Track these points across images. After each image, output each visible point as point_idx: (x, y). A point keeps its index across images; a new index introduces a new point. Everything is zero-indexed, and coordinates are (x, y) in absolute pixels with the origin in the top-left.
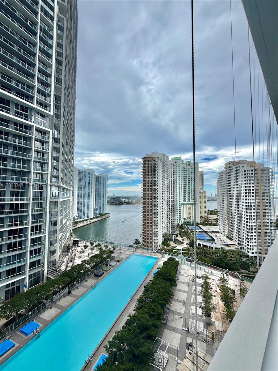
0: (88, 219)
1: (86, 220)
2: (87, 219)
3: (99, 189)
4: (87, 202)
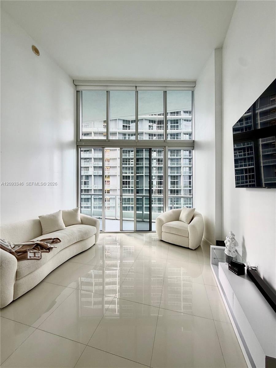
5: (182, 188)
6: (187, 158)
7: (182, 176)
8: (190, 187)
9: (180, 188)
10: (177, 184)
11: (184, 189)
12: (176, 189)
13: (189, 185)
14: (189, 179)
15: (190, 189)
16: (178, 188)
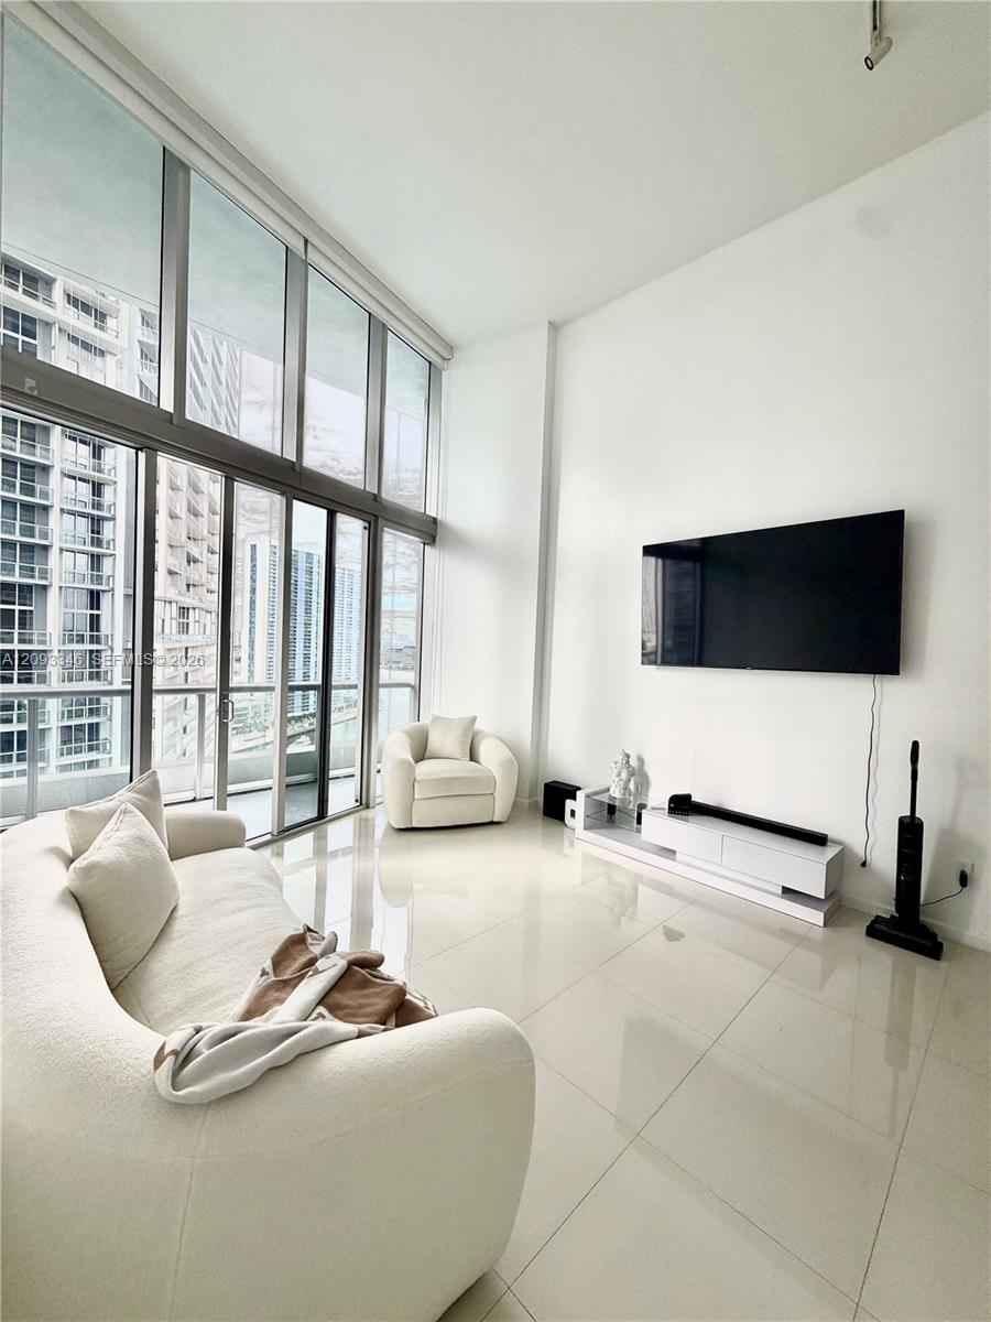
0: (304, 716)
1: (299, 719)
2: (301, 714)
3: (345, 615)
4: (302, 656)
5: (55, 644)
6: (82, 515)
7: (53, 594)
8: (95, 640)
9: (44, 642)
10: (22, 625)
11: (62, 648)
12: (16, 646)
13: (92, 630)
14: (92, 608)
15: (95, 647)
16: (31, 642)
